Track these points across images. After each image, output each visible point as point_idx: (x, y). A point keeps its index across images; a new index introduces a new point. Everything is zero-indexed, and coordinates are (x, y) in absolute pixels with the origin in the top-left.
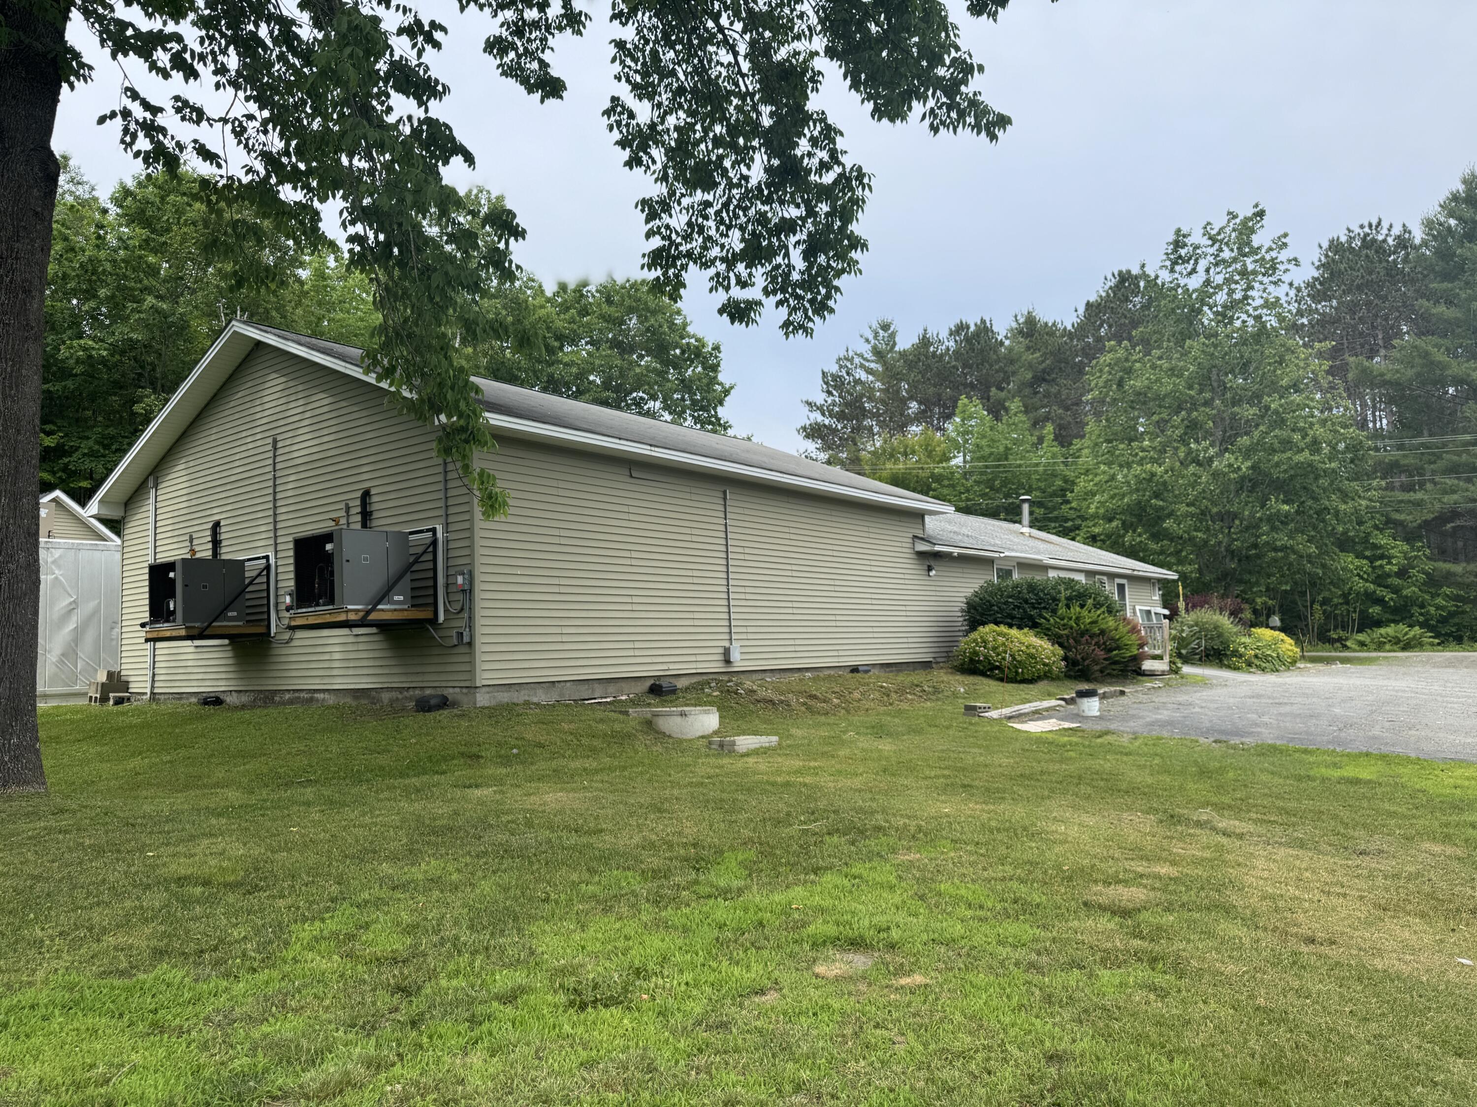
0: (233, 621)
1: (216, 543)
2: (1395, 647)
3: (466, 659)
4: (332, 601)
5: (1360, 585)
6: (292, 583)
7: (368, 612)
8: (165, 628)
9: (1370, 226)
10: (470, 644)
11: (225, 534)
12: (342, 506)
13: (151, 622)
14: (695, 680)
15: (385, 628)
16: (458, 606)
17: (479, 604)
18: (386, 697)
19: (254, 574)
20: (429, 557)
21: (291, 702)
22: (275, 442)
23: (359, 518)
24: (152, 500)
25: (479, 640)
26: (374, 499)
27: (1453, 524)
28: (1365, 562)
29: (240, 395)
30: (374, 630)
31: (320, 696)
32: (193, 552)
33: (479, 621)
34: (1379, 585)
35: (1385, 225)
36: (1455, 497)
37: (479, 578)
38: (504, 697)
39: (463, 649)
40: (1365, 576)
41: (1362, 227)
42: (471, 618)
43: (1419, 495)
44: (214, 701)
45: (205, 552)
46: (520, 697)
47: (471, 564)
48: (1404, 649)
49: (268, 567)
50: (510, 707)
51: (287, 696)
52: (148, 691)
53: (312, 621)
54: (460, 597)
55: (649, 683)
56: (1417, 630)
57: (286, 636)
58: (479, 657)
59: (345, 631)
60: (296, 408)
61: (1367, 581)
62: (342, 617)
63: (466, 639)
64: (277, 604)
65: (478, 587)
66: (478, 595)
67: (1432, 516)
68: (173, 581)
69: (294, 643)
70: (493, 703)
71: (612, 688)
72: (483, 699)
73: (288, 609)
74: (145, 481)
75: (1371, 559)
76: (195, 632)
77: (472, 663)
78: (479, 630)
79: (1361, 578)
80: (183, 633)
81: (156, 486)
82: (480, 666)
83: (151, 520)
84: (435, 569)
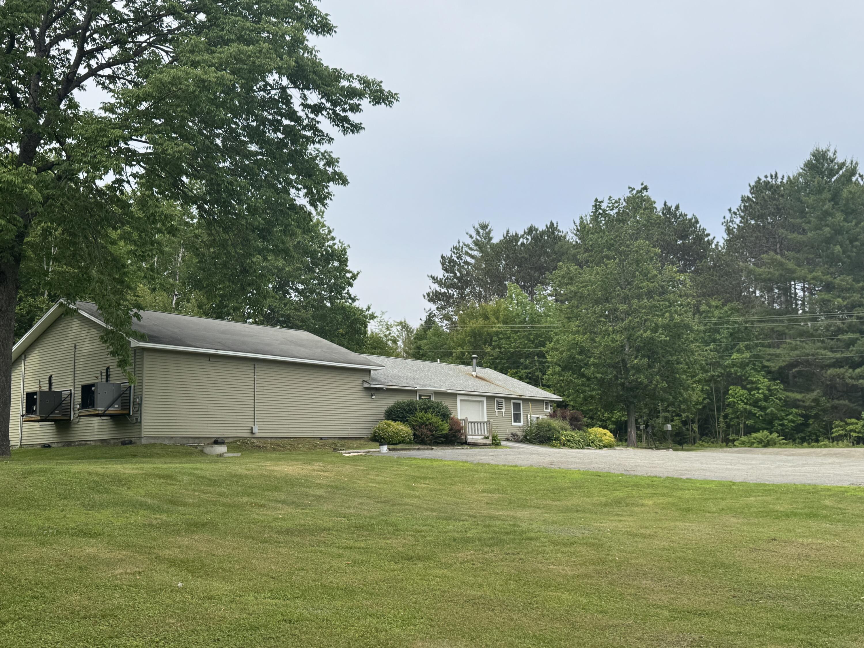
0: (57, 415)
1: (50, 384)
2: (760, 445)
3: (138, 427)
4: (93, 407)
5: (741, 406)
6: (80, 400)
7: (105, 411)
8: (32, 417)
9: (771, 176)
10: (140, 422)
11: (54, 380)
12: (99, 372)
13: (26, 415)
14: (235, 439)
15: (112, 416)
16: (137, 409)
17: (144, 408)
18: (112, 442)
19: (66, 396)
20: (128, 392)
21: (78, 445)
22: (75, 346)
23: (105, 377)
24: (23, 365)
25: (143, 421)
26: (111, 370)
27: (796, 369)
28: (745, 392)
29: (61, 326)
30: (109, 418)
31: (89, 443)
32: (40, 387)
33: (143, 415)
34: (755, 407)
35: (780, 176)
36: (797, 352)
37: (144, 399)
38: (152, 441)
39: (137, 424)
40: (745, 401)
41: (766, 177)
42: (141, 413)
43: (778, 351)
44: (47, 446)
45: (45, 388)
46: (159, 441)
47: (141, 395)
48: (765, 446)
49: (71, 394)
50: (154, 445)
51: (77, 443)
52: (19, 444)
53: (87, 414)
54: (137, 406)
55: (213, 440)
56: (775, 435)
57: (77, 420)
58: (143, 427)
59: (99, 418)
60: (84, 333)
61: (746, 404)
62: (97, 412)
63: (139, 420)
64: (74, 408)
65: (143, 402)
66: (143, 405)
67: (785, 364)
68: (36, 399)
69: (80, 423)
70: (148, 443)
71: (197, 441)
72: (144, 441)
73: (78, 410)
74: (20, 356)
75: (750, 390)
76: (43, 418)
77: (140, 429)
78: (143, 417)
79: (743, 401)
80: (39, 418)
81: (25, 359)
82: (143, 430)
83: (22, 373)
84: (130, 396)
